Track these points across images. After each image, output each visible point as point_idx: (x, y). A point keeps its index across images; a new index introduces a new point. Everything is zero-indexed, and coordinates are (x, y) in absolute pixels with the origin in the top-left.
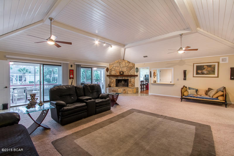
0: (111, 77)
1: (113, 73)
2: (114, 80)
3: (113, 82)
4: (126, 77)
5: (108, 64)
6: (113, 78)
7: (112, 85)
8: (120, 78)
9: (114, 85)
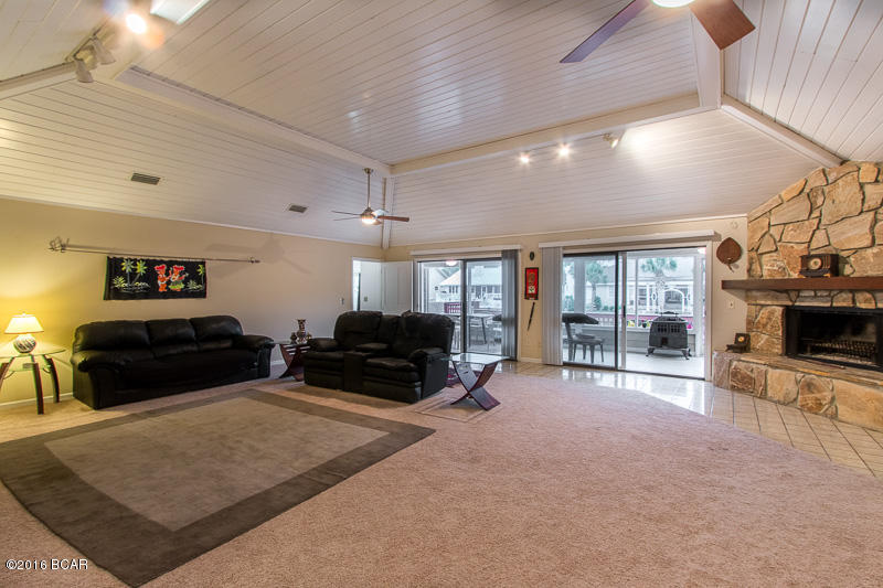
0: (755, 293)
1: (769, 268)
2: (774, 311)
3: (765, 326)
4: (860, 297)
5: (741, 220)
6: (765, 297)
7: (760, 341)
8: (808, 301)
9: (770, 344)
